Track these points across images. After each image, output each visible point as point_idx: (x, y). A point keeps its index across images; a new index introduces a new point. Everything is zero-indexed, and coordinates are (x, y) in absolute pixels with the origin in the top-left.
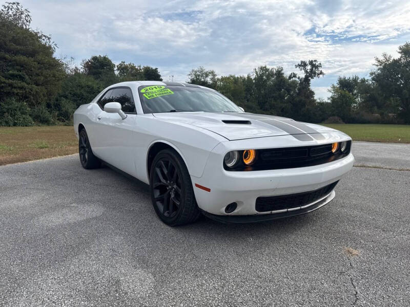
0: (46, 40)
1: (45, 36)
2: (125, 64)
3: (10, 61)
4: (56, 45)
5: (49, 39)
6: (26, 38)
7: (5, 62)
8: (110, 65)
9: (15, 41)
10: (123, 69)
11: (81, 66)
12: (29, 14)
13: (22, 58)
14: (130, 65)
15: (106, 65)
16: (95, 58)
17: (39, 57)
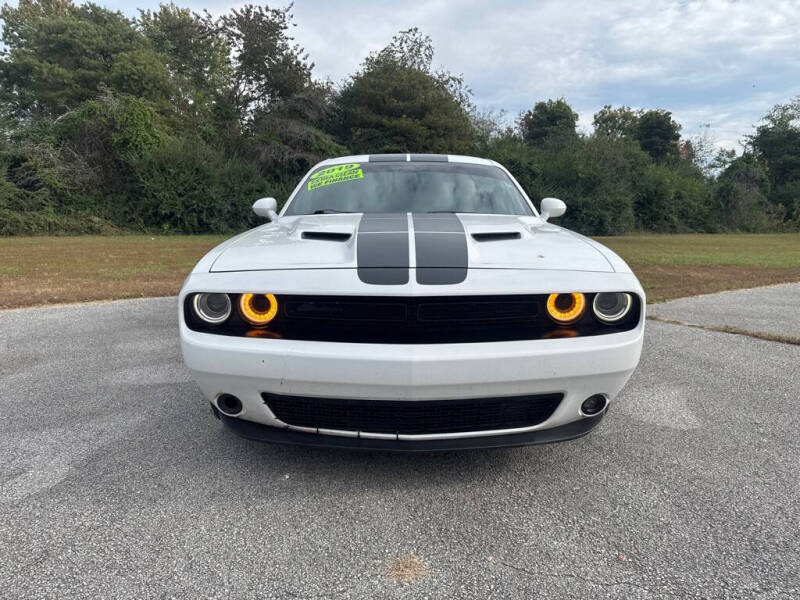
0: (456, 85)
1: (453, 79)
2: (612, 109)
3: (388, 129)
4: (469, 91)
5: (460, 83)
6: (413, 87)
7: (382, 131)
8: (568, 118)
9: (397, 94)
10: (605, 121)
11: (516, 125)
12: (431, 44)
13: (405, 122)
14: (621, 110)
15: (560, 118)
16: (540, 107)
17: (430, 118)
